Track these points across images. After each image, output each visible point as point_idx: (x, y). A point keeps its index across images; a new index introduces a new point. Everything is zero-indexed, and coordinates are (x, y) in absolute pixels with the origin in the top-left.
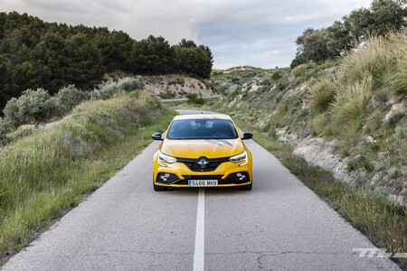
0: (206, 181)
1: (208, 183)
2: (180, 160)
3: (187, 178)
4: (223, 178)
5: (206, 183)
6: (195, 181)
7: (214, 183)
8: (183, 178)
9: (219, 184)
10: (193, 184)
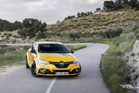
0: (63, 73)
1: (64, 74)
2: (51, 63)
3: (55, 71)
4: (71, 71)
5: (63, 74)
6: (59, 73)
7: (67, 74)
8: (53, 71)
9: (69, 74)
10: (58, 74)
